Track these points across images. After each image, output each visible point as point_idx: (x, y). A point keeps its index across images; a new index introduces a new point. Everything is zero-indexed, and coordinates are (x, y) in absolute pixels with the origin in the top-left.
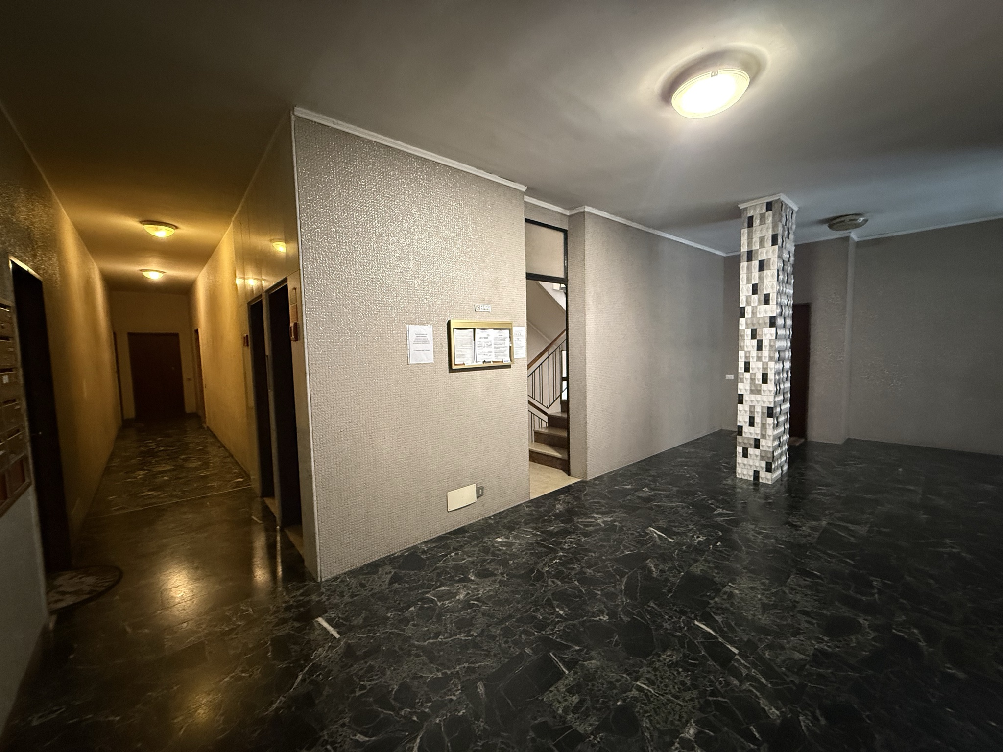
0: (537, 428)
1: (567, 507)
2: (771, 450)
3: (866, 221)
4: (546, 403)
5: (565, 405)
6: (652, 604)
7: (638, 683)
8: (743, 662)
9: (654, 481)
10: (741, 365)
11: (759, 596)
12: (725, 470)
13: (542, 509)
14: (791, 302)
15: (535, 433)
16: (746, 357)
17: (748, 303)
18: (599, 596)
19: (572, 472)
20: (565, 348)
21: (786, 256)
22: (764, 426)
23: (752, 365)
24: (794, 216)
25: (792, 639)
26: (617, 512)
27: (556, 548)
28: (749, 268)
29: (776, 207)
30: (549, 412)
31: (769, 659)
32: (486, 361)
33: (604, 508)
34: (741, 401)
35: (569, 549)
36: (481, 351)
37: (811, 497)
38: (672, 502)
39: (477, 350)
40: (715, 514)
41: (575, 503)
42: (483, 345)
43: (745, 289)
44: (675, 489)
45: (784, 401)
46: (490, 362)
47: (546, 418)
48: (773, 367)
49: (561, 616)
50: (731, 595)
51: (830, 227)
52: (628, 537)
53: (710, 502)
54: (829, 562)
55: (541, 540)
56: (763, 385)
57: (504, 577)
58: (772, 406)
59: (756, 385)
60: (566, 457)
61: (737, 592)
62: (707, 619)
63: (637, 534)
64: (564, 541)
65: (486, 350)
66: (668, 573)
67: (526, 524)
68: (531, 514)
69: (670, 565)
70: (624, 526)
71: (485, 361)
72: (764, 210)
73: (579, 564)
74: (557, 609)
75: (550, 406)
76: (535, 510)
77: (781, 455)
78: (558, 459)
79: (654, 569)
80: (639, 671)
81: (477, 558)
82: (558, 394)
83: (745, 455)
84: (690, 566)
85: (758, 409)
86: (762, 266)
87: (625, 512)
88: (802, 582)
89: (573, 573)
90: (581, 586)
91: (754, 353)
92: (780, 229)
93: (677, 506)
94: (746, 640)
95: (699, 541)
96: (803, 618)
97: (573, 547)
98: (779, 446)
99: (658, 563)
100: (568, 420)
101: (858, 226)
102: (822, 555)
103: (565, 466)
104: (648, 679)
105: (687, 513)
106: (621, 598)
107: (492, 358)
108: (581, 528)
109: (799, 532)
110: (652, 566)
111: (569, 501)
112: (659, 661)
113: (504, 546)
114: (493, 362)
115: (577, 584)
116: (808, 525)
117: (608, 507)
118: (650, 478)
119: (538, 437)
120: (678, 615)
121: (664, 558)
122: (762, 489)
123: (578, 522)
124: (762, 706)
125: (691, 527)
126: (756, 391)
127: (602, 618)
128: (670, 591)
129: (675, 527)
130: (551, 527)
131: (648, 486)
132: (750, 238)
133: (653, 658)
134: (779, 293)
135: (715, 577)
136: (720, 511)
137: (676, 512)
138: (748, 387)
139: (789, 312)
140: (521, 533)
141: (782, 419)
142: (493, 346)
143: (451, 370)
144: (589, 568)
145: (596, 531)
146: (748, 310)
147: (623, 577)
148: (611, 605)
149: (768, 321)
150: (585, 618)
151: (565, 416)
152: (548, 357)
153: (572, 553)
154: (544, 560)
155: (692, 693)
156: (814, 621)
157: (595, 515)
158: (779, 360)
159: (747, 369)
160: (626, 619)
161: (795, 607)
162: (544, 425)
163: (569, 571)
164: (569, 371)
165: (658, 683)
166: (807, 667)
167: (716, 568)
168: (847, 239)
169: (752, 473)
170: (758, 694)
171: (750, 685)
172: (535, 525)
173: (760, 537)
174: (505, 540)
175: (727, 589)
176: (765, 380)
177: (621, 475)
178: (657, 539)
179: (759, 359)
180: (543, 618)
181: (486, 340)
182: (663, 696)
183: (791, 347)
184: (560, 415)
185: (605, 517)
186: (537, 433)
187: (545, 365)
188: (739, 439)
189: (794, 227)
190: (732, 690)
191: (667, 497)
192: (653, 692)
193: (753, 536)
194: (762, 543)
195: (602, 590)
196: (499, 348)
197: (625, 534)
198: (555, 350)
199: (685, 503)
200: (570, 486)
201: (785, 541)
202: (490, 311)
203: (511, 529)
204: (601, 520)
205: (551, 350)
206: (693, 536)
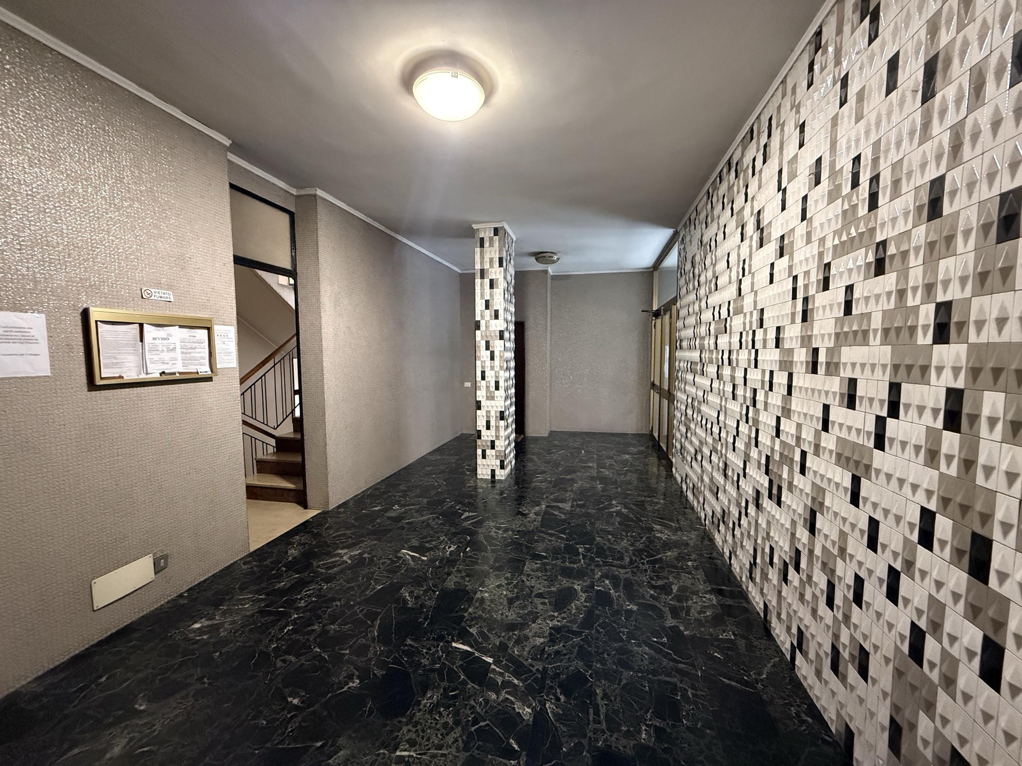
0: (260, 456)
1: (302, 550)
2: (503, 449)
3: (558, 259)
4: (272, 423)
5: (298, 424)
6: (409, 642)
7: (398, 753)
8: (497, 669)
9: (404, 496)
10: (479, 374)
11: (505, 593)
12: (468, 473)
13: (268, 562)
14: (513, 319)
15: (257, 462)
16: (482, 366)
17: (482, 317)
18: (347, 657)
19: (310, 503)
20: (295, 355)
21: (509, 278)
22: (497, 428)
23: (487, 374)
24: (514, 244)
25: (533, 625)
26: (364, 541)
27: (288, 610)
28: (482, 285)
29: (501, 233)
30: (277, 433)
31: (518, 655)
32: (166, 371)
33: (350, 540)
34: (479, 408)
35: (306, 606)
36: (156, 358)
37: (533, 485)
38: (422, 516)
39: (148, 356)
40: (463, 520)
41: (314, 543)
42: (160, 349)
43: (480, 305)
44: (425, 501)
45: (511, 405)
46: (174, 374)
47: (273, 442)
48: (503, 375)
49: (296, 707)
50: (482, 600)
51: (537, 259)
52: (379, 568)
53: (457, 507)
54: (550, 541)
55: (266, 606)
56: (496, 392)
57: (204, 683)
58: (503, 410)
59: (491, 392)
60: (301, 487)
61: (486, 595)
62: (464, 636)
63: (389, 562)
64: (299, 597)
65: (166, 356)
66: (423, 597)
67: (242, 589)
68: (252, 573)
69: (425, 587)
70: (375, 556)
71: (163, 372)
72: (492, 235)
73: (319, 623)
74: (290, 699)
75: (278, 426)
76: (256, 566)
77: (510, 452)
78: (291, 490)
79: (409, 598)
80: (398, 736)
81: (154, 668)
82: (289, 411)
83: (484, 457)
84: (444, 582)
85: (493, 414)
86: (492, 284)
87: (375, 539)
88: (535, 566)
89: (312, 638)
90: (324, 652)
91: (488, 362)
92: (504, 255)
93: (429, 519)
94: (498, 644)
95: (451, 551)
96: (538, 601)
97: (312, 602)
98: (509, 444)
99: (413, 589)
100: (302, 441)
101: (554, 262)
102: (545, 536)
103: (301, 499)
104: (408, 741)
105: (437, 524)
106: (375, 648)
107: (178, 367)
108: (321, 573)
109: (528, 519)
110: (407, 594)
111: (306, 541)
112: (420, 710)
113: (205, 633)
114: (180, 373)
115: (318, 650)
116: (533, 511)
117: (355, 538)
118: (399, 494)
119: (262, 467)
120: (435, 643)
121: (418, 581)
122: (498, 486)
123: (319, 566)
124: (517, 710)
125: (442, 538)
126: (491, 397)
127: (351, 684)
128: (426, 619)
129: (427, 542)
130: (280, 582)
131: (398, 503)
132: (482, 258)
133: (413, 709)
134: (506, 310)
135: (467, 586)
136: (466, 514)
137: (428, 525)
138: (484, 394)
139: (512, 327)
140: (234, 605)
141: (510, 420)
142: (178, 350)
143: (92, 385)
144: (332, 623)
145: (342, 571)
146: (483, 323)
147: (375, 619)
148: (362, 662)
149: (498, 334)
150: (330, 695)
151: (299, 436)
152: (274, 366)
153: (310, 611)
154: (270, 633)
155: (455, 733)
156: (546, 601)
157: (340, 552)
158: (507, 369)
159: (483, 378)
160: (379, 673)
161: (532, 592)
162: (271, 450)
163: (306, 637)
164: (303, 383)
165: (419, 740)
166: (547, 649)
167: (467, 576)
168: (546, 272)
169: (489, 473)
170: (512, 698)
171: (507, 693)
172: (256, 588)
173: (500, 532)
174: (207, 623)
175: (478, 595)
176: (497, 388)
177: (369, 496)
178: (411, 562)
179: (492, 368)
180: (268, 722)
181: (166, 342)
182: (425, 754)
183: (515, 358)
184: (292, 436)
185: (352, 552)
186: (259, 462)
187: (270, 376)
188: (479, 442)
189: (514, 254)
190: (492, 707)
191: (417, 511)
192: (414, 755)
193: (495, 532)
194: (503, 537)
195: (350, 647)
196: (190, 353)
197: (375, 565)
198: (283, 358)
199: (435, 513)
200: (307, 521)
201: (520, 531)
202: (172, 300)
203: (217, 604)
204: (346, 555)
205: (278, 358)
206: (444, 548)
